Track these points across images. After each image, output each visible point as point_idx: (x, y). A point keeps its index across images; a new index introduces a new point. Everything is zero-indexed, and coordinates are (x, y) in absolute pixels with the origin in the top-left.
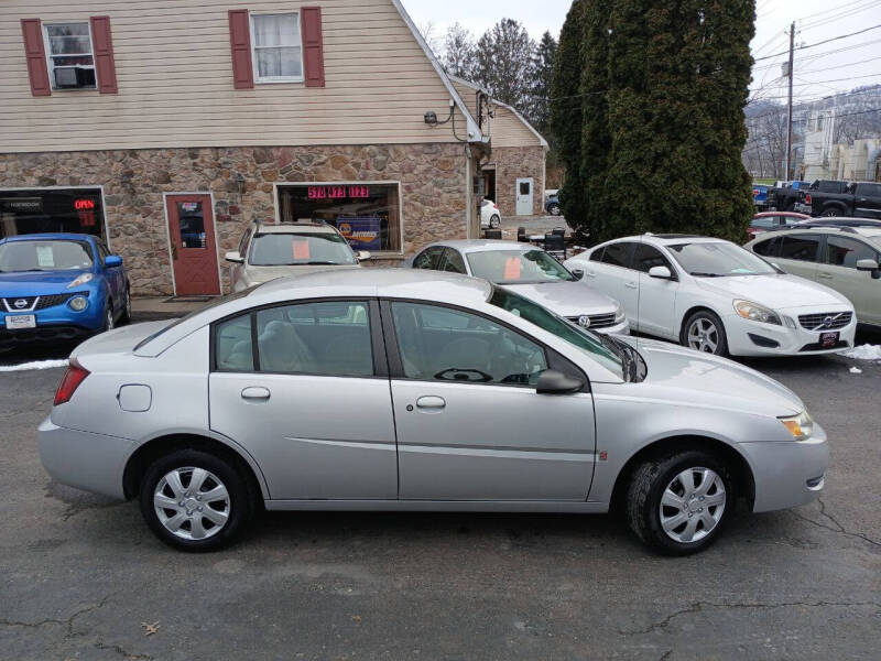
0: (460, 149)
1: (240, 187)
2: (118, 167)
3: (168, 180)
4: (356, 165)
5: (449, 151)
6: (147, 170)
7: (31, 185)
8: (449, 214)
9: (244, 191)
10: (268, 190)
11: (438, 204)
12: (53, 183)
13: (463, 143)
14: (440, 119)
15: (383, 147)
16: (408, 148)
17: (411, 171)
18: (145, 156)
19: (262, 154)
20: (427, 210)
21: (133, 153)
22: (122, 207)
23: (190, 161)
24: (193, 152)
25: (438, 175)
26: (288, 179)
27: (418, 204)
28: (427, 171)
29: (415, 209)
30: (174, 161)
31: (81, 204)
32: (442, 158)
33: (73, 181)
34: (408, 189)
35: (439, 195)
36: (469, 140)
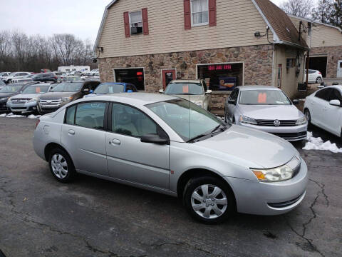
0: (271, 47)
1: (185, 67)
2: (148, 61)
3: (163, 65)
4: (227, 56)
5: (266, 48)
6: (156, 61)
7: (124, 67)
8: (264, 75)
9: (186, 68)
10: (194, 67)
11: (259, 71)
12: (130, 66)
13: (272, 44)
14: (261, 34)
15: (238, 48)
16: (248, 48)
17: (249, 57)
18: (156, 56)
19: (193, 54)
20: (255, 73)
21: (153, 55)
22: (149, 74)
23: (169, 58)
24: (171, 54)
25: (260, 58)
26: (202, 63)
27: (251, 71)
28: (255, 57)
29: (249, 73)
30: (165, 58)
31: (138, 74)
32: (262, 51)
33: (136, 66)
34: (247, 65)
35: (260, 67)
36: (274, 43)
